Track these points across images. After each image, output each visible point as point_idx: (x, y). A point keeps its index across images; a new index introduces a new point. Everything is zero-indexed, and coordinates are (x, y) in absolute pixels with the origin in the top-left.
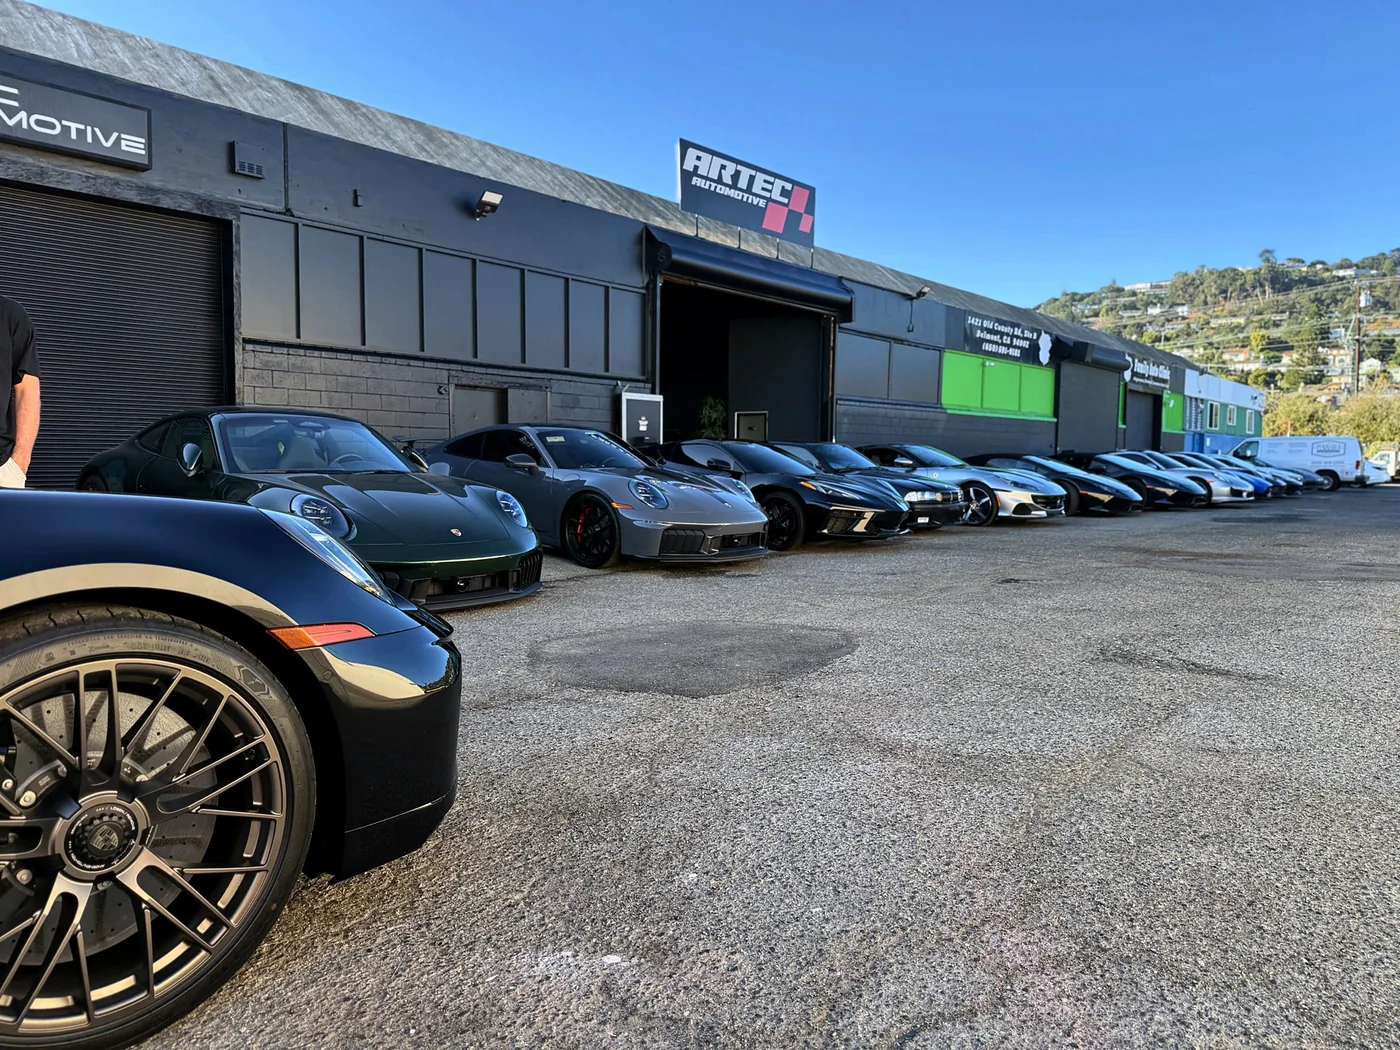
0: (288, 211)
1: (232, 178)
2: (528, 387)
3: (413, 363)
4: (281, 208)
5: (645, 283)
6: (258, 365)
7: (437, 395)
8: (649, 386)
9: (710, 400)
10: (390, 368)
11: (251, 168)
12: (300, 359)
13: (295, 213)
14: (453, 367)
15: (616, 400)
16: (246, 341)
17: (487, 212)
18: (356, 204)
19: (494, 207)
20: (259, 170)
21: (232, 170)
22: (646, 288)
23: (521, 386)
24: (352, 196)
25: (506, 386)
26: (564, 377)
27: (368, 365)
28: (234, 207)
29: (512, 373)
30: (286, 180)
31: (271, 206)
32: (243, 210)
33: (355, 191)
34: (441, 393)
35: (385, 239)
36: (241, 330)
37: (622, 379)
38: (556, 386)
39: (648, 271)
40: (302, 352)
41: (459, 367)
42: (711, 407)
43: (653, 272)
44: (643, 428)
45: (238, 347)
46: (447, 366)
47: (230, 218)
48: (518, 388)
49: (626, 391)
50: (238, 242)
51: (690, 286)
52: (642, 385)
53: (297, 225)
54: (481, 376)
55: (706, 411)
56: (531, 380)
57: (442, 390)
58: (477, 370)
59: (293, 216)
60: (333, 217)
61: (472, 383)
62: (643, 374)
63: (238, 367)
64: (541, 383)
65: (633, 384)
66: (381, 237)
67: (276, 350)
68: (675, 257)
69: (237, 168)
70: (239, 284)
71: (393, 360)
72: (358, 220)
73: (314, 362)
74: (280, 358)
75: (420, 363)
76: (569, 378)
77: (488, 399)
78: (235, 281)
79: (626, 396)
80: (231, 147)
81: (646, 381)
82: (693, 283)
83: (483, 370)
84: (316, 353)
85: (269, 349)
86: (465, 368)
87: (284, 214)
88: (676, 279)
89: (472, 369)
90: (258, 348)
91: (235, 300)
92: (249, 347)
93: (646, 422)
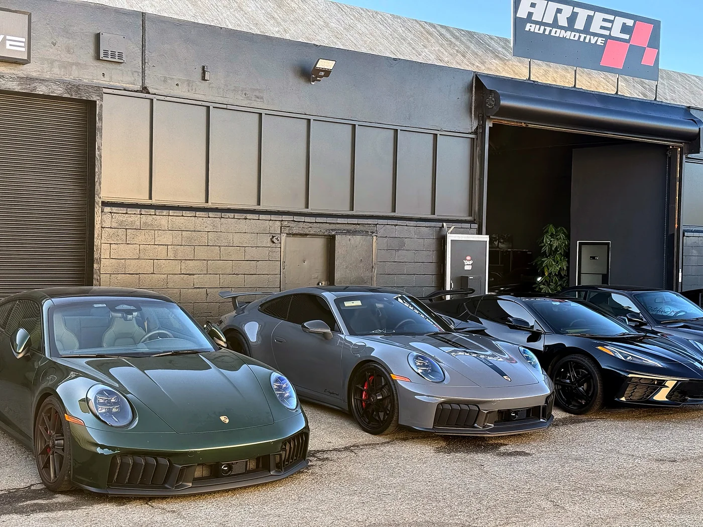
0: (145, 90)
1: (98, 63)
2: (354, 233)
3: (249, 216)
4: (138, 87)
5: (474, 128)
6: (114, 225)
7: (270, 244)
8: (476, 226)
9: (552, 229)
10: (230, 223)
11: (113, 55)
12: (150, 218)
13: (151, 91)
14: (284, 218)
15: (442, 241)
16: (105, 204)
17: (321, 77)
18: (204, 79)
19: (327, 73)
20: (120, 55)
21: (98, 58)
22: (475, 133)
23: (349, 232)
24: (201, 71)
25: (333, 233)
26: (390, 222)
27: (209, 221)
28: (98, 89)
29: (340, 220)
30: (144, 62)
31: (131, 87)
32: (105, 90)
33: (204, 67)
34: (273, 242)
35: (229, 107)
36: (101, 195)
37: (448, 221)
38: (381, 231)
39: (477, 117)
40: (152, 211)
41: (290, 218)
42: (552, 236)
43: (483, 117)
44: (468, 268)
45: (98, 209)
46: (280, 218)
47: (94, 99)
48: (345, 234)
49: (451, 233)
50: (101, 119)
51: (522, 128)
52: (468, 225)
53: (152, 100)
54: (311, 225)
55: (547, 240)
56: (358, 226)
57: (274, 239)
58: (308, 219)
59: (149, 93)
60: (182, 91)
61: (302, 232)
62: (470, 215)
63: (97, 226)
64: (366, 228)
65: (459, 225)
66: (225, 106)
67: (130, 211)
68: (504, 103)
69: (102, 55)
70: (101, 157)
71: (231, 215)
72: (203, 92)
73: (163, 219)
74: (134, 218)
75: (256, 216)
76: (395, 222)
77: (318, 245)
78: (97, 153)
79: (450, 237)
80: (98, 37)
81: (474, 221)
82: (524, 125)
83: (313, 219)
84: (165, 212)
85: (124, 210)
86: (296, 218)
87: (141, 92)
88: (505, 121)
89: (302, 219)
90: (115, 209)
91: (96, 170)
92: (107, 209)
93: (471, 262)
